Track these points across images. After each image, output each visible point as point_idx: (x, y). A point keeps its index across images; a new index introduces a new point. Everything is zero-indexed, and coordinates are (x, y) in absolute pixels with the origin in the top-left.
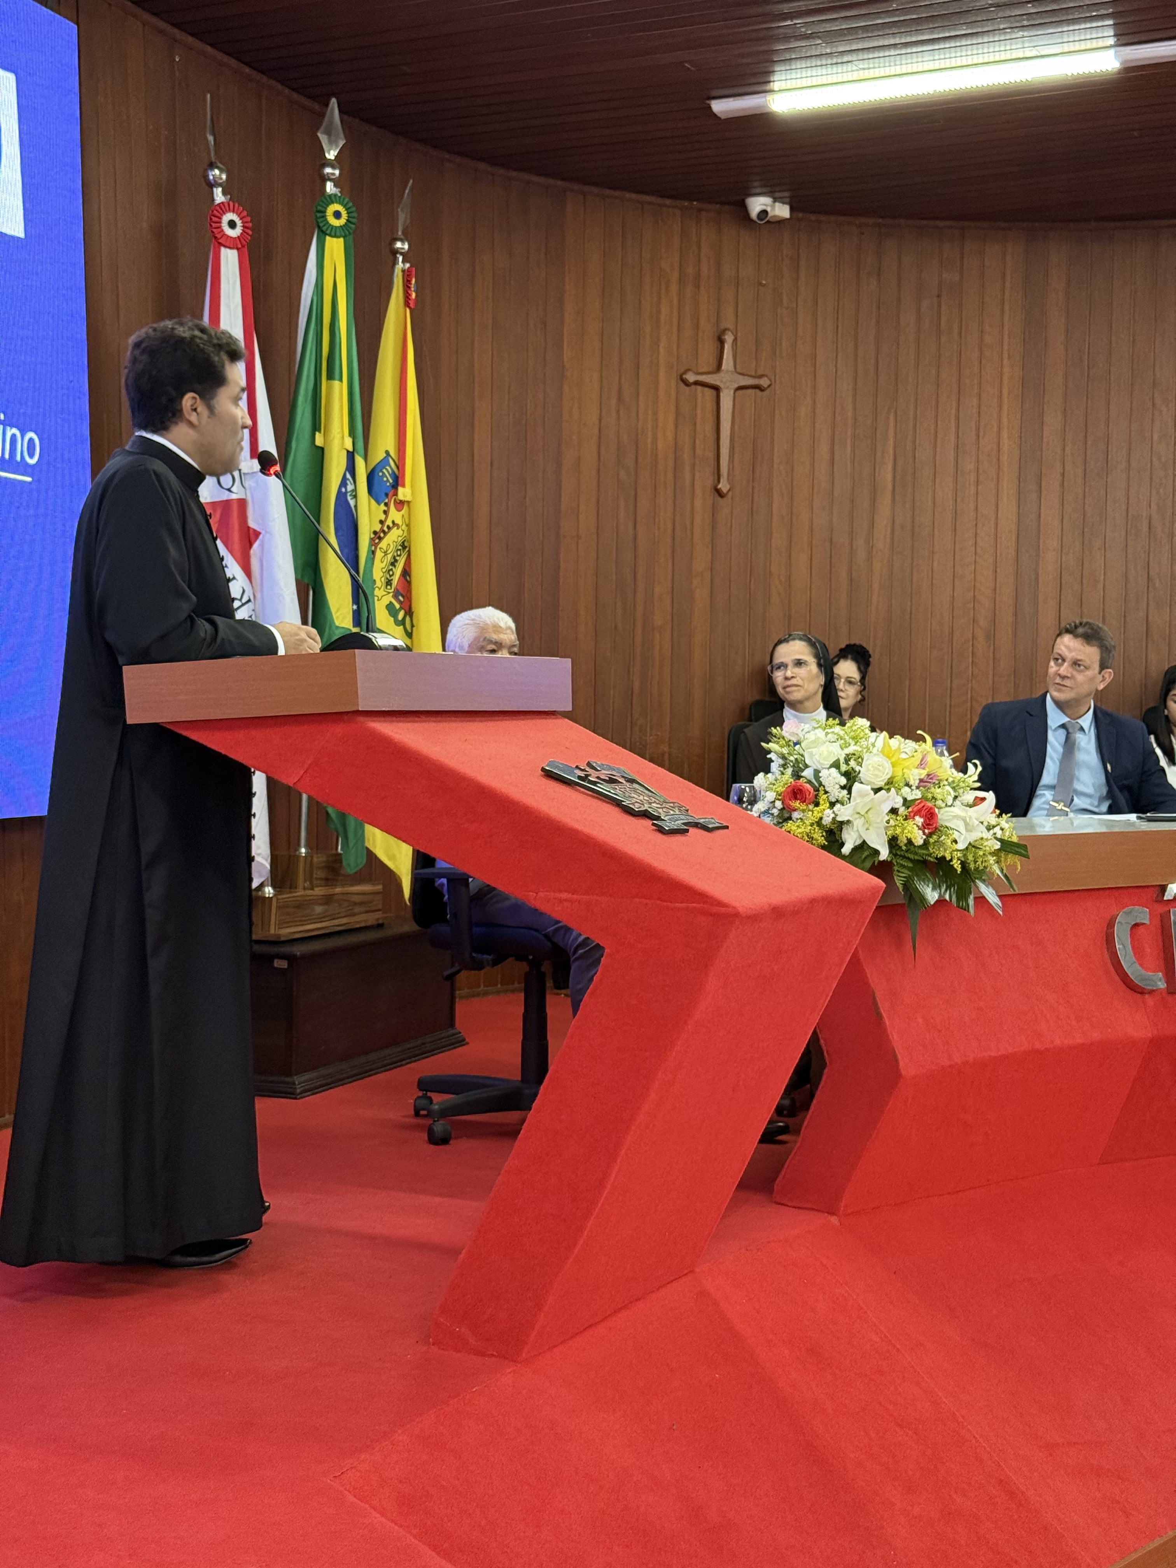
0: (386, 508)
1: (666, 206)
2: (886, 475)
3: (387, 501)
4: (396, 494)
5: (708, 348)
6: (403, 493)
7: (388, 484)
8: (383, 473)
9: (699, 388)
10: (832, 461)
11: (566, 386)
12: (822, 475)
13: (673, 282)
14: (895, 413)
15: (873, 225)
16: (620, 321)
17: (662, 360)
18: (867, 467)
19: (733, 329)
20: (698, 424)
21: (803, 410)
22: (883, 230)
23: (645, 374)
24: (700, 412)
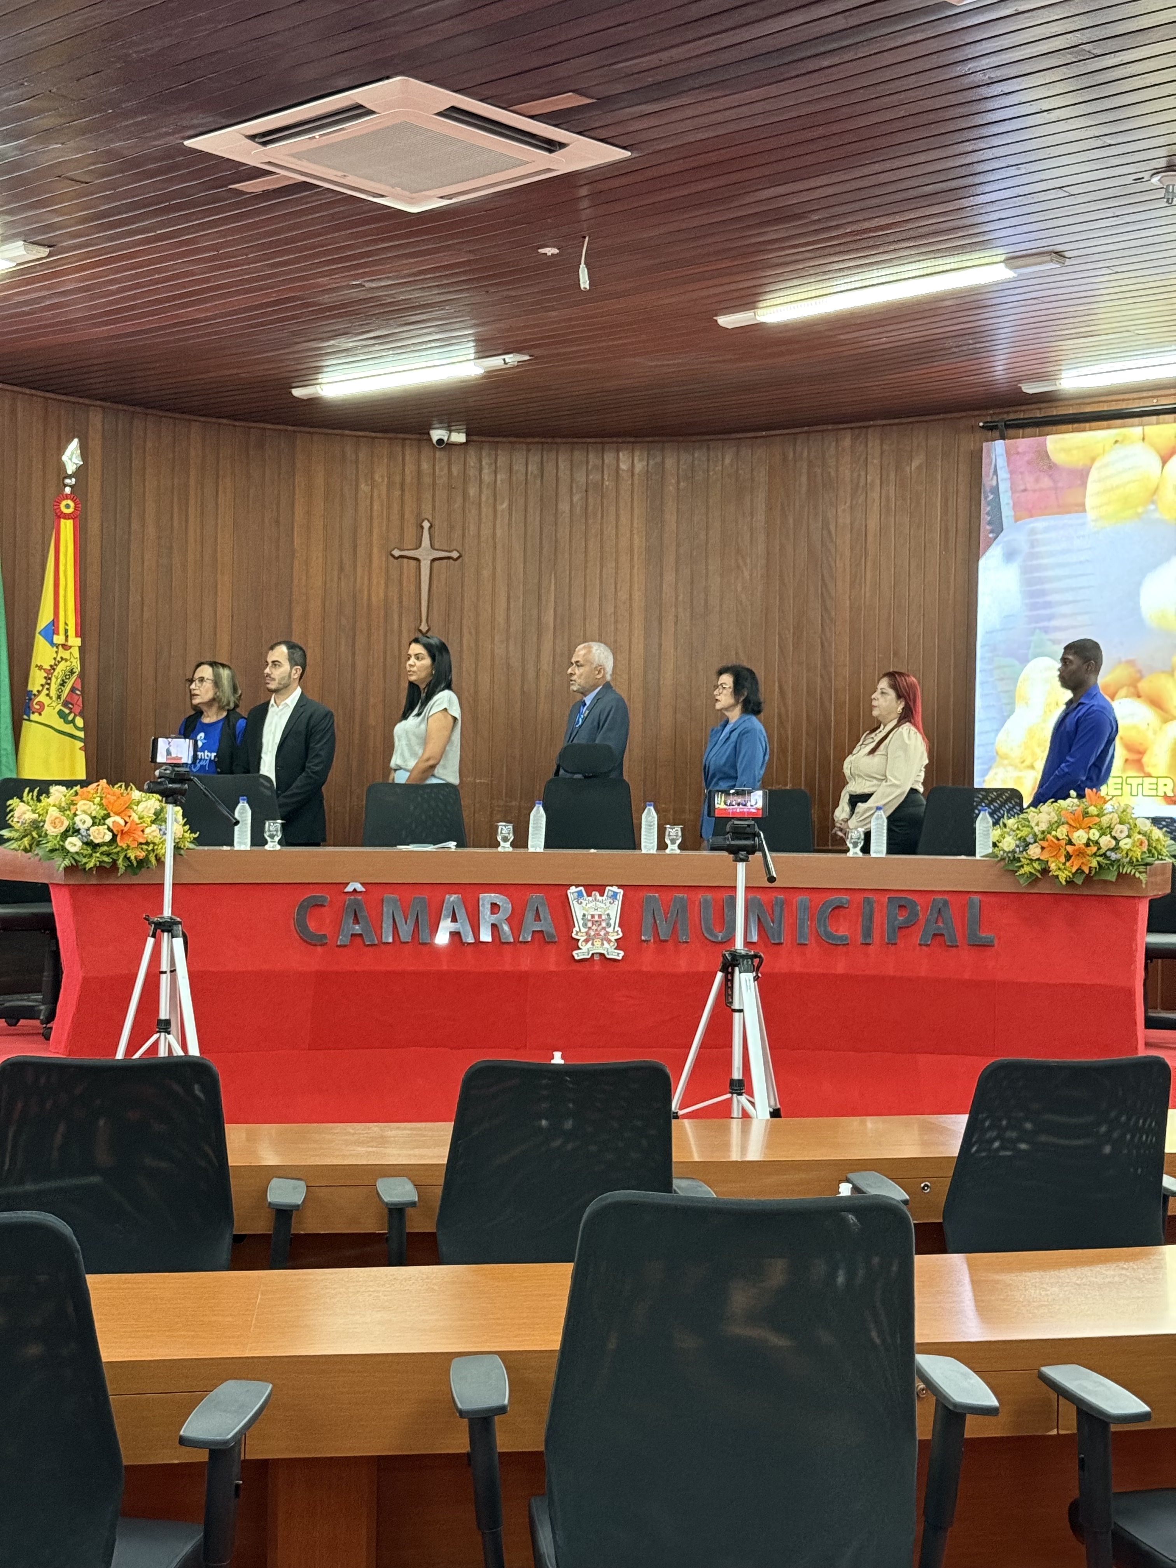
1: (377, 438)
2: (549, 618)
5: (410, 532)
9: (405, 560)
10: (508, 609)
11: (296, 563)
12: (501, 619)
13: (384, 489)
14: (555, 574)
15: (537, 443)
16: (341, 517)
17: (375, 542)
18: (535, 612)
19: (430, 519)
20: (405, 585)
21: (486, 573)
22: (545, 446)
23: (361, 552)
24: (405, 576)
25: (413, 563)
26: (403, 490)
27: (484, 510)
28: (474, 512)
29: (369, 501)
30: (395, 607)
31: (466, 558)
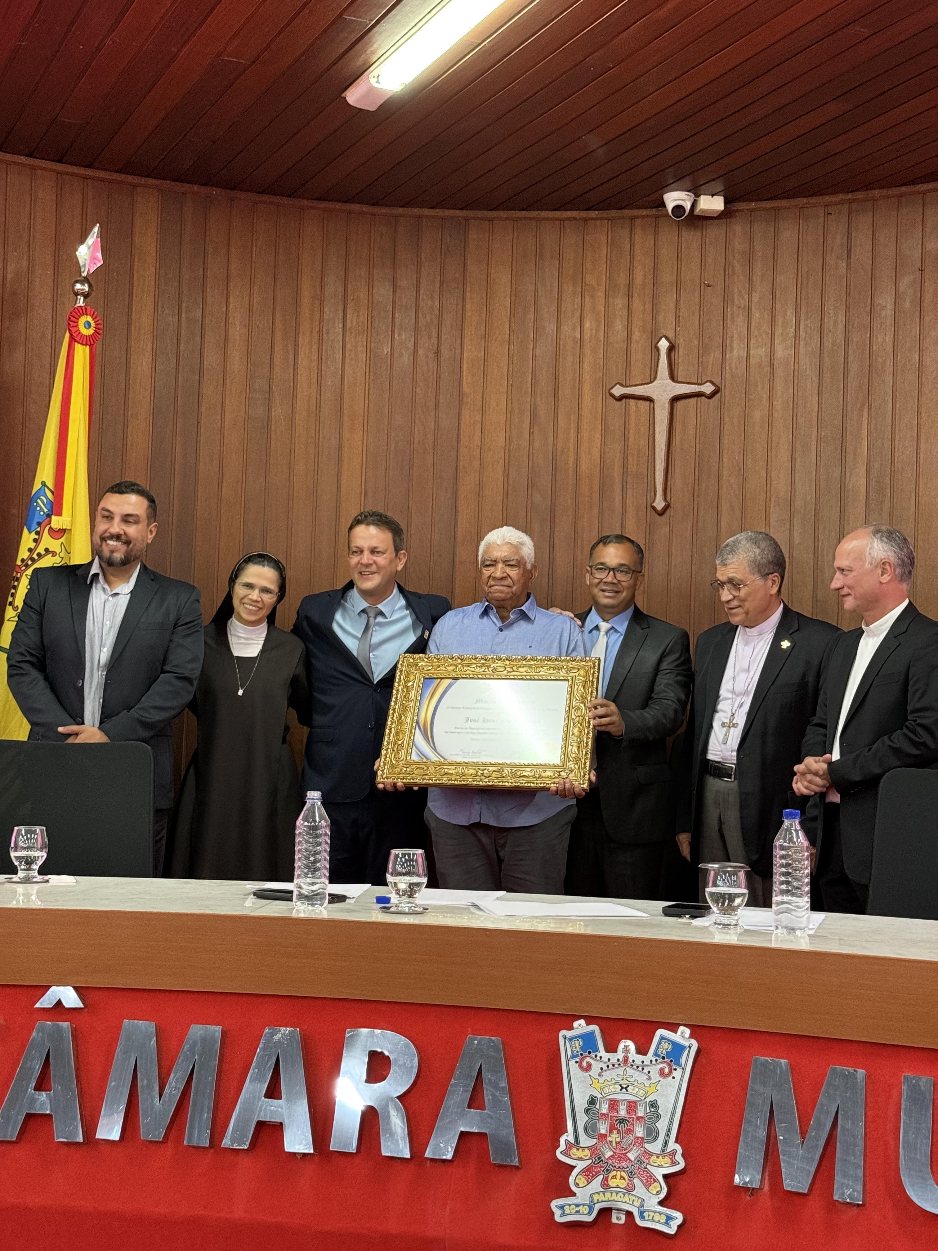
0: (37, 537)
2: (858, 479)
3: (38, 529)
4: (50, 523)
5: (639, 358)
6: (56, 522)
7: (42, 513)
8: (37, 503)
9: (632, 402)
10: (793, 469)
11: (465, 413)
12: (781, 486)
13: (601, 294)
14: (869, 408)
15: (842, 202)
16: (535, 341)
17: (586, 377)
18: (837, 474)
19: (671, 335)
20: (631, 440)
21: (758, 415)
22: (854, 206)
23: (566, 392)
24: (632, 426)
25: (645, 404)
26: (629, 295)
27: (756, 315)
28: (741, 320)
29: (578, 314)
30: (617, 474)
31: (726, 392)
